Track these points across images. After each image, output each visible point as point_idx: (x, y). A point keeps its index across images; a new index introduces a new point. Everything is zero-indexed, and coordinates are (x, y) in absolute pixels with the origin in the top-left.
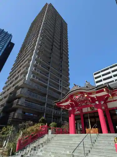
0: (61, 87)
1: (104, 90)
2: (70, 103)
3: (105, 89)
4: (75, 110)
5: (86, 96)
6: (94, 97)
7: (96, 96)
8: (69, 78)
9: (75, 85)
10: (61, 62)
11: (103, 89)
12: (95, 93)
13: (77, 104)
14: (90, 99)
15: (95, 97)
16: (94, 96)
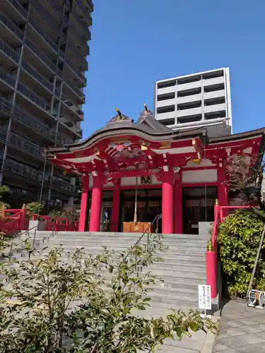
0: (56, 102)
1: (194, 143)
2: (95, 160)
3: (196, 140)
4: (106, 178)
5: (144, 148)
6: (162, 155)
7: (167, 154)
8: (85, 80)
9: (120, 114)
10: (67, 14)
11: (190, 139)
12: (169, 146)
13: (113, 166)
14: (150, 157)
15: (165, 156)
16: (162, 152)
